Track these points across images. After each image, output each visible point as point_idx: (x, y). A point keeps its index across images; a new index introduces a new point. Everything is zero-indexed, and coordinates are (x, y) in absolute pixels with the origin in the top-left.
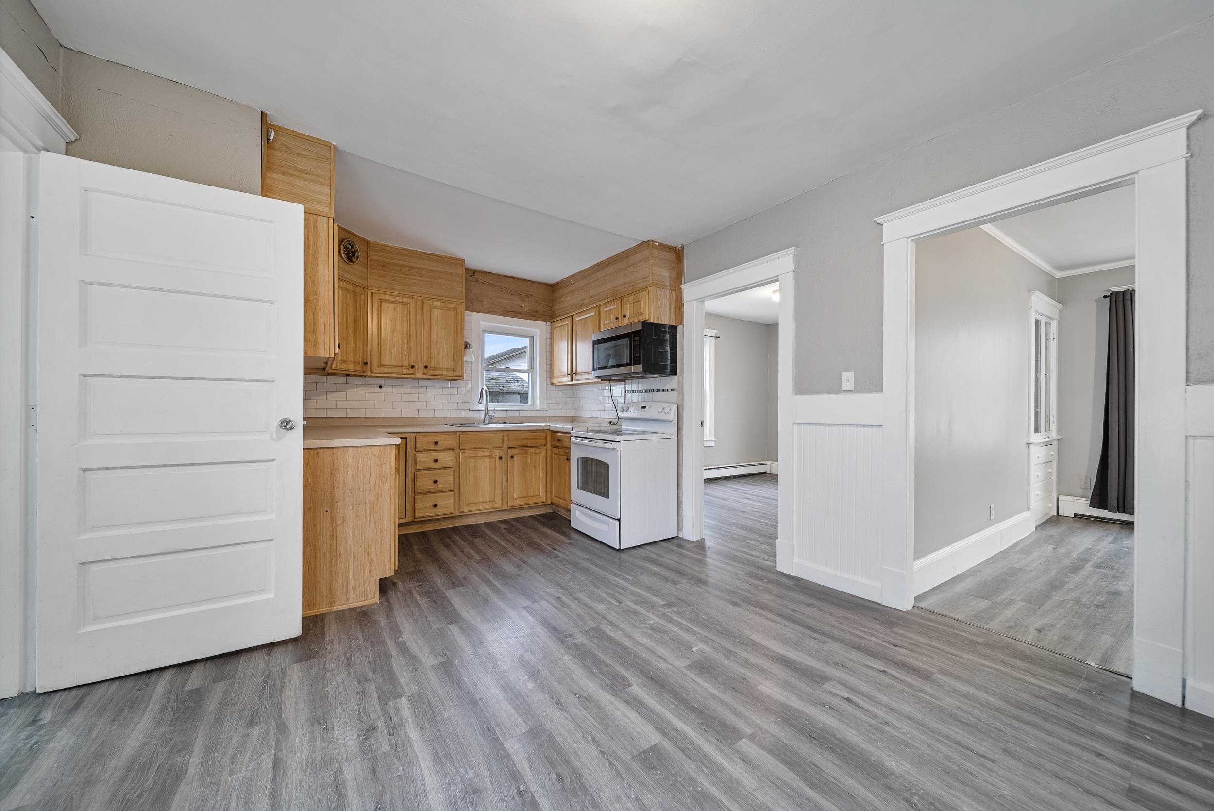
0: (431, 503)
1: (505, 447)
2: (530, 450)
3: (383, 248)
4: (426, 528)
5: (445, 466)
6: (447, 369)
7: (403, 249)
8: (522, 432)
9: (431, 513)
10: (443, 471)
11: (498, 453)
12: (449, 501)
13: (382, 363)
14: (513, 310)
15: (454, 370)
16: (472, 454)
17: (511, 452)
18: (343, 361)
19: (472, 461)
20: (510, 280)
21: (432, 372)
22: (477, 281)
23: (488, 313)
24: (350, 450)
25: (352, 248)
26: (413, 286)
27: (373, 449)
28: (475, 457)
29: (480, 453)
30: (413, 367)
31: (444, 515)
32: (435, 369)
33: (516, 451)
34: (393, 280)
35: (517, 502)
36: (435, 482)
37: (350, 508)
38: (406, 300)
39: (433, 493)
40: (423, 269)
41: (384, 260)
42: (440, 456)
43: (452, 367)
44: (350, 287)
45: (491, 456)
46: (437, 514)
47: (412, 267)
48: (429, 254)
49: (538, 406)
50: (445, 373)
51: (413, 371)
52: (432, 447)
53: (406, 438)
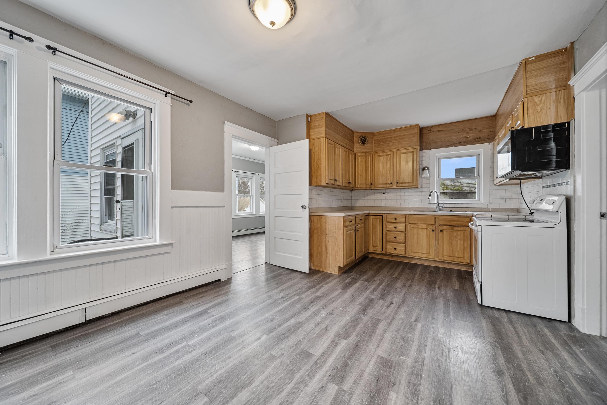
0: (394, 247)
1: (437, 225)
2: (455, 228)
3: (379, 133)
4: (394, 259)
5: (401, 231)
6: (409, 183)
7: (387, 131)
8: (450, 216)
9: (393, 252)
10: (399, 233)
11: (431, 227)
12: (402, 248)
13: (379, 183)
14: (459, 141)
15: (412, 183)
16: (415, 227)
17: (441, 228)
18: (360, 184)
19: (415, 230)
20: (457, 124)
21: (401, 185)
22: (434, 132)
23: (440, 148)
24: (330, 217)
25: (364, 139)
26: (392, 146)
27: (337, 217)
28: (417, 228)
29: (420, 226)
30: (391, 183)
31: (400, 254)
32: (402, 183)
33: (445, 227)
34: (383, 146)
35: (445, 258)
36: (395, 238)
37: (330, 238)
38: (388, 153)
39: (395, 243)
40: (397, 137)
41: (380, 138)
42: (397, 225)
43: (411, 181)
44: (364, 154)
45: (427, 229)
46: (396, 253)
47: (391, 137)
48: (399, 128)
49: (482, 201)
50: (407, 185)
51: (392, 185)
52: (394, 221)
53: (382, 216)
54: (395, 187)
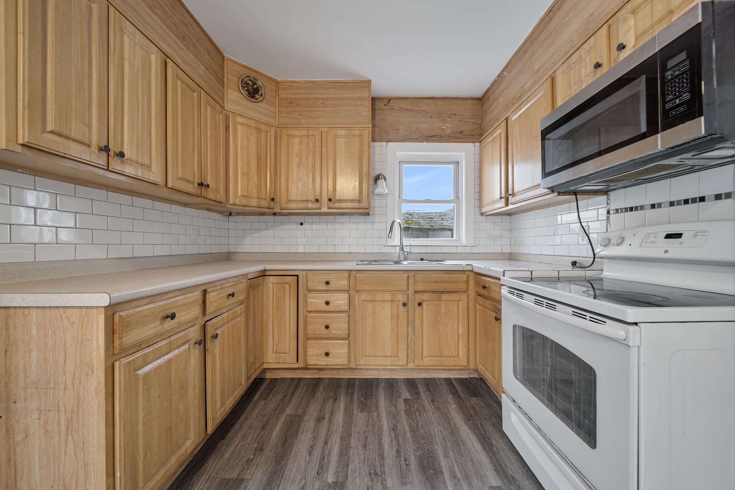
0: (323, 351)
1: (411, 292)
2: (444, 297)
3: (291, 85)
5: (338, 309)
6: (352, 201)
7: (309, 82)
8: (434, 272)
9: (322, 361)
10: (336, 314)
11: (401, 298)
12: (342, 351)
13: (289, 198)
15: (359, 201)
16: (370, 298)
17: (419, 298)
18: (244, 196)
19: (370, 306)
21: (337, 205)
25: (254, 85)
26: (318, 118)
28: (374, 301)
29: (379, 297)
30: (317, 201)
31: (336, 365)
32: (340, 201)
33: (425, 296)
34: (300, 115)
35: (427, 362)
36: (327, 327)
38: (311, 133)
39: (325, 339)
40: (330, 99)
41: (291, 96)
42: (332, 297)
43: (358, 198)
45: (392, 301)
46: (329, 363)
48: (334, 82)
49: (464, 241)
50: (350, 205)
51: (317, 205)
52: (324, 287)
53: (298, 276)
54: (324, 209)
